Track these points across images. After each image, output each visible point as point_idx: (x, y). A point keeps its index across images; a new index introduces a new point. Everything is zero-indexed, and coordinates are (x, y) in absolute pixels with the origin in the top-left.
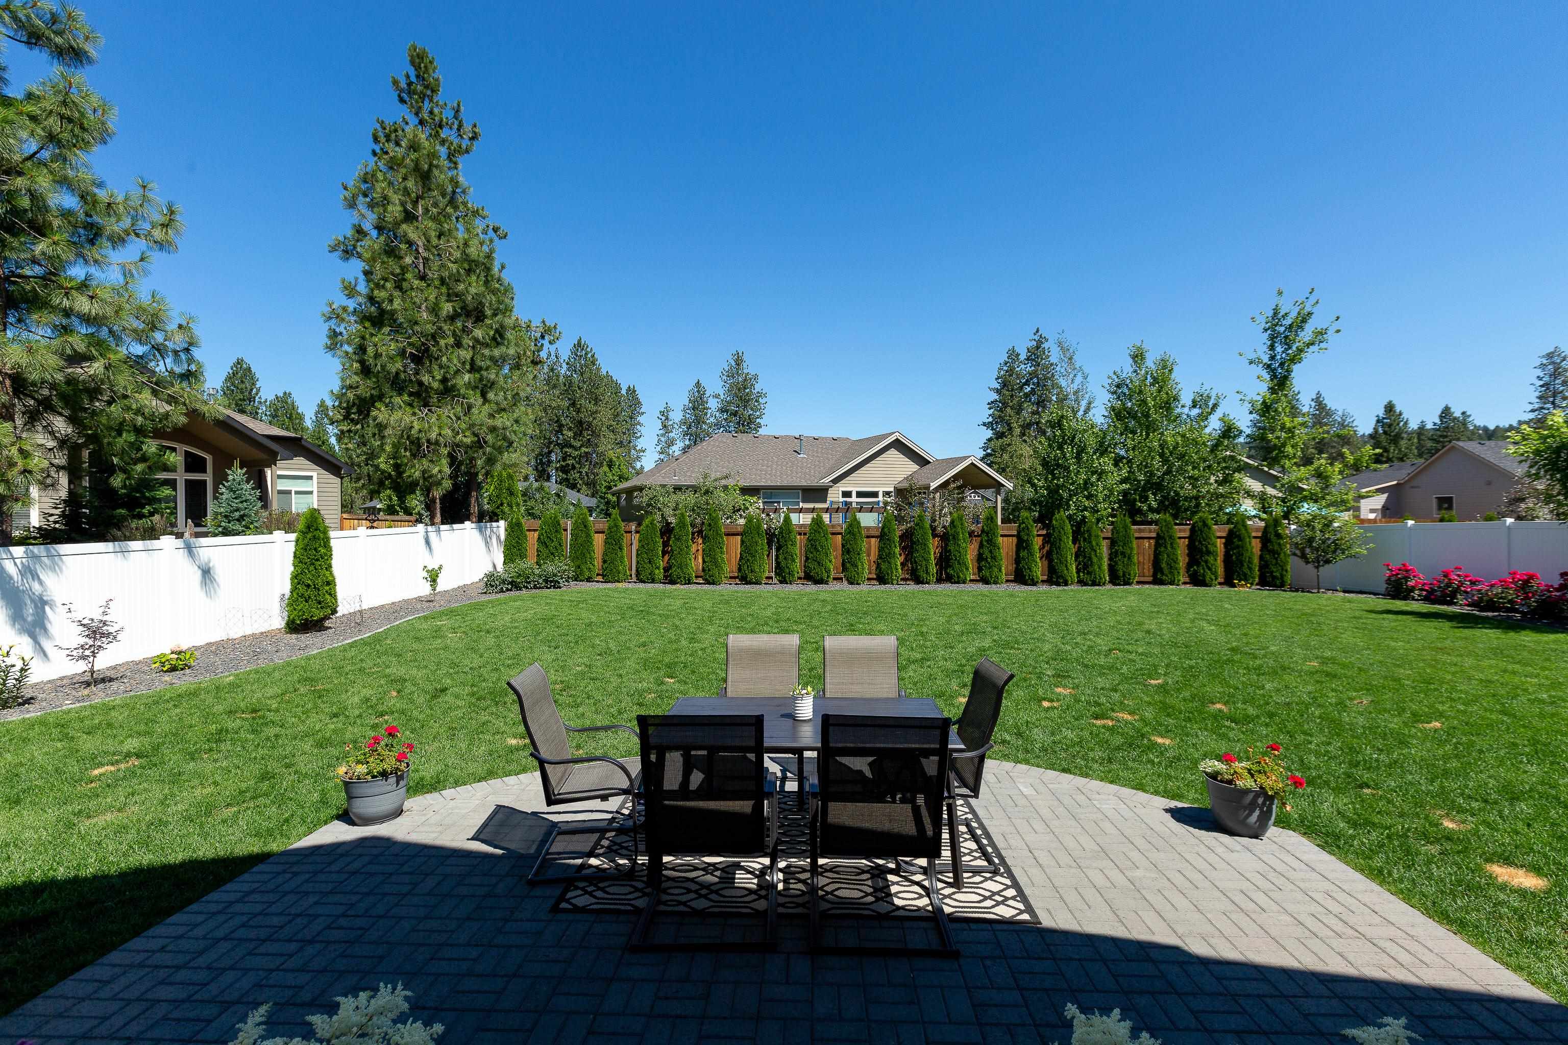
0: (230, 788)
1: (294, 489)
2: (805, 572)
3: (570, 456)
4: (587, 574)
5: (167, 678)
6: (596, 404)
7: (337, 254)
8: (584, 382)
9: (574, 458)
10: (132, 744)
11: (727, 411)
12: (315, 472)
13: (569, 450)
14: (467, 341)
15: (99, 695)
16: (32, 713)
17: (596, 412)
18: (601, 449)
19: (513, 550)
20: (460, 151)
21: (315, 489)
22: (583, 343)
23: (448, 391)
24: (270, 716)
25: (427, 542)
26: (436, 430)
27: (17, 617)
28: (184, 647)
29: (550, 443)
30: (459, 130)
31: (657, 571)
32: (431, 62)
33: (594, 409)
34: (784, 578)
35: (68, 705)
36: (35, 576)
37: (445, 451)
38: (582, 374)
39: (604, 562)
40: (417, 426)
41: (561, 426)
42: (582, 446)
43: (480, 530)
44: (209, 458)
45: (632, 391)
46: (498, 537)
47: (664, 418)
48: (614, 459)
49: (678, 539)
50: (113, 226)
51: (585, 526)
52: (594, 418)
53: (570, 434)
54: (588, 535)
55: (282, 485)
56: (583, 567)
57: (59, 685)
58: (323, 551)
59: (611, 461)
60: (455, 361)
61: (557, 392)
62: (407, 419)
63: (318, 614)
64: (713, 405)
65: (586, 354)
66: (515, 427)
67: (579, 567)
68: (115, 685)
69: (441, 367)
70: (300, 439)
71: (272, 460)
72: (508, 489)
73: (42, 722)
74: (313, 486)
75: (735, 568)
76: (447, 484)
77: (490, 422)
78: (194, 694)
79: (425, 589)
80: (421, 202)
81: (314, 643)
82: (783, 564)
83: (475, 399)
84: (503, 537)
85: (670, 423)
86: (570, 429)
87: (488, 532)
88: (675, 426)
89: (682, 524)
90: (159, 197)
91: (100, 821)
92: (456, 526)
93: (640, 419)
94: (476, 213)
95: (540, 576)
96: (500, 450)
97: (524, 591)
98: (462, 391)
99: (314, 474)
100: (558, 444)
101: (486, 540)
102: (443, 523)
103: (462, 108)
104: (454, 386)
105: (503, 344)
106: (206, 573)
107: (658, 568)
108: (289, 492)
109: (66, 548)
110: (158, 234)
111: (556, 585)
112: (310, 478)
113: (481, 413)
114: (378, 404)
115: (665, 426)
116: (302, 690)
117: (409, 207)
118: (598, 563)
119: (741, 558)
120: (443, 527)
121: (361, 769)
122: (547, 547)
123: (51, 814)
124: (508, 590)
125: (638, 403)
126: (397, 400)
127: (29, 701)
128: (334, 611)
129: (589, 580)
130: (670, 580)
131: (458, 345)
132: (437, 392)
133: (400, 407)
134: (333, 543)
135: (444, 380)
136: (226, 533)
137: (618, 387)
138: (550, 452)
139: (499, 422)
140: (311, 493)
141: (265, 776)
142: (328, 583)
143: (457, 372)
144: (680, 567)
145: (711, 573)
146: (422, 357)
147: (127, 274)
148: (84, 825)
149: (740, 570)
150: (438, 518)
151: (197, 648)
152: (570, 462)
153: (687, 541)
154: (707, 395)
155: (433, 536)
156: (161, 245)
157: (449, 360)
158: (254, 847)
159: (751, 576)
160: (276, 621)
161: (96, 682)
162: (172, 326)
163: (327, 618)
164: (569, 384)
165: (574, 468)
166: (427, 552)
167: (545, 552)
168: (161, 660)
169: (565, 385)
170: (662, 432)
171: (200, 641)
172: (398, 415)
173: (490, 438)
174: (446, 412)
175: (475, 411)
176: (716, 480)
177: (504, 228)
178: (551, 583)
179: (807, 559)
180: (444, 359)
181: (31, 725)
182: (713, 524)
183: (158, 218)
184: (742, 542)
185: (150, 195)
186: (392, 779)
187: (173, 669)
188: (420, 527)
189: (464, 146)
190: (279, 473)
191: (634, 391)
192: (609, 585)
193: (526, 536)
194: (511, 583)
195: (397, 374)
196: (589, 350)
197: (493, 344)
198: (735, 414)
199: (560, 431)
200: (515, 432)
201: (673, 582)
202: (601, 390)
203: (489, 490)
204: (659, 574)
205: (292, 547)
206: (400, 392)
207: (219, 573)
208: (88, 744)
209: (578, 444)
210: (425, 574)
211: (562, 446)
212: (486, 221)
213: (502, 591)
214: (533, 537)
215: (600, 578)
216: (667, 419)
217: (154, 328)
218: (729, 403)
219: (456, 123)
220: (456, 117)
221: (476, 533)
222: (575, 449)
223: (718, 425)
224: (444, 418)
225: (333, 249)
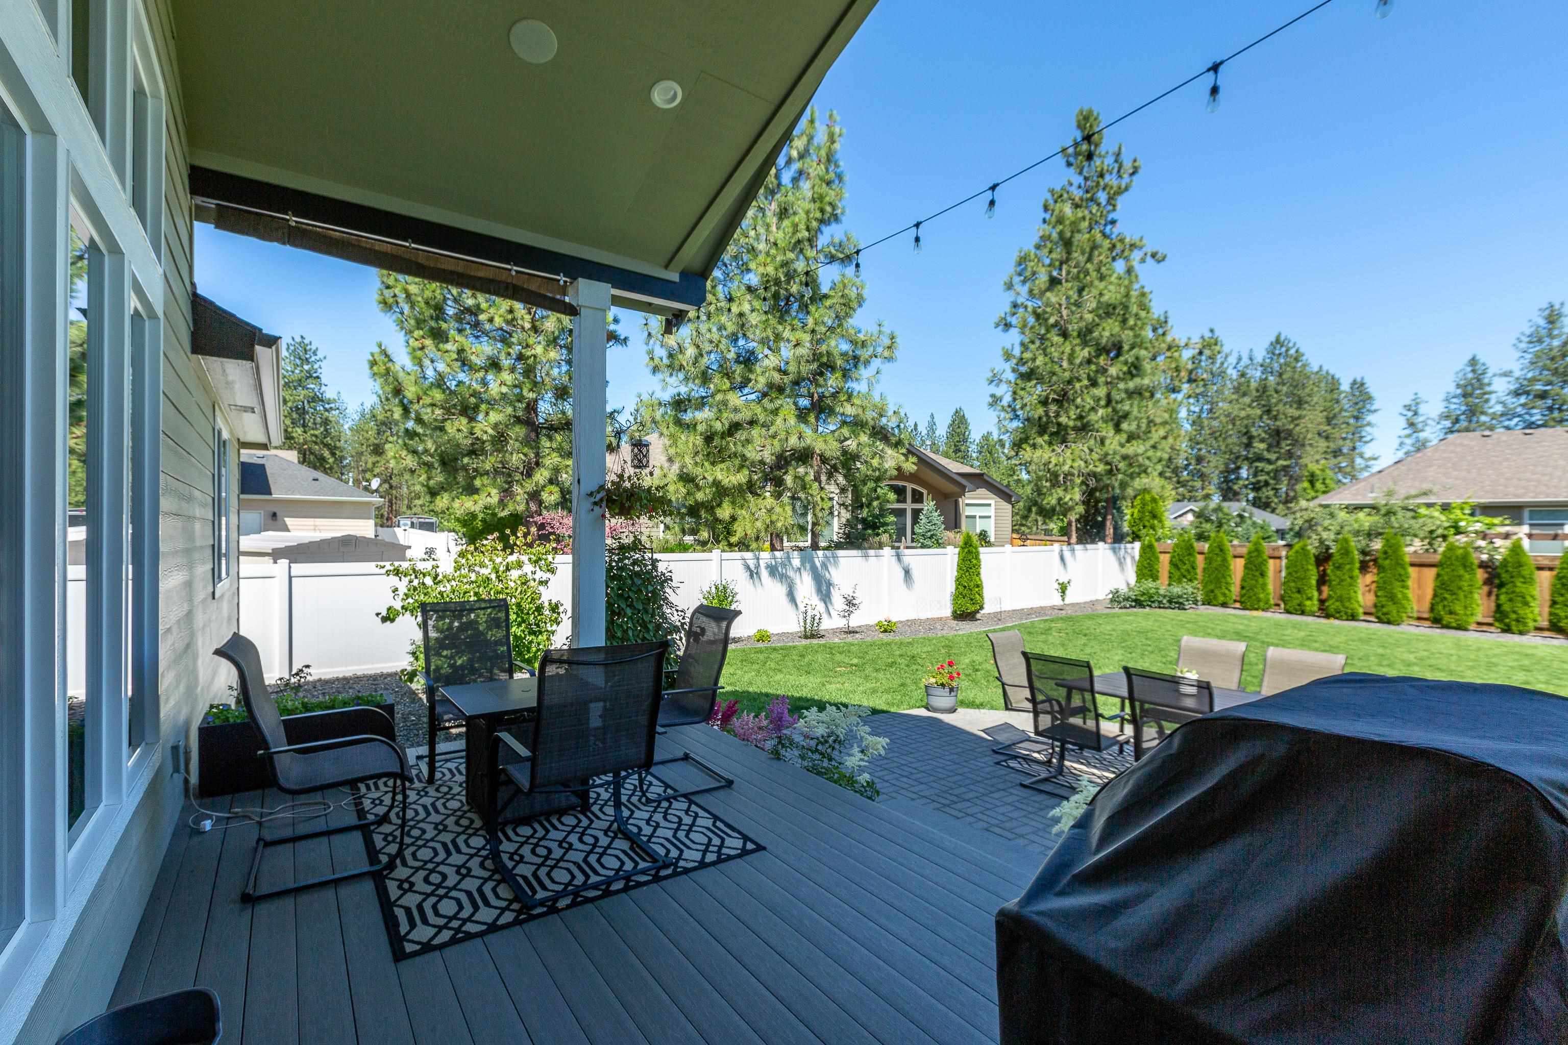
0: (886, 685)
1: (978, 515)
2: (1550, 621)
3: (1262, 471)
4: (1221, 599)
5: (881, 635)
6: (1299, 408)
7: (1000, 328)
8: (1284, 384)
9: (1268, 473)
10: (855, 661)
11: (1527, 393)
12: (993, 500)
13: (1260, 465)
14: (1101, 380)
15: (850, 638)
16: (822, 641)
17: (1299, 418)
18: (1303, 461)
19: (1147, 569)
20: (1120, 191)
21: (992, 513)
22: (1282, 339)
23: (1084, 428)
24: (919, 661)
25: (1062, 558)
26: (1069, 462)
27: (819, 590)
28: (894, 620)
29: (1237, 458)
30: (1119, 171)
31: (1308, 603)
32: (1096, 119)
33: (1297, 413)
34: (1508, 625)
35: (837, 640)
36: (827, 569)
37: (1078, 481)
38: (1280, 375)
39: (1243, 588)
40: (1054, 461)
41: (1251, 438)
42: (1278, 459)
43: (1114, 550)
44: (925, 492)
45: (1359, 386)
46: (1133, 558)
47: (1410, 414)
48: (1318, 472)
49: (1339, 568)
50: (864, 354)
51: (1221, 550)
52: (1297, 425)
53: (1263, 446)
54: (1225, 560)
55: (969, 511)
56: (1216, 591)
57: (834, 631)
58: (974, 562)
59: (1312, 475)
60: (1089, 400)
61: (1247, 400)
62: (1046, 456)
63: (972, 608)
64: (1500, 388)
65: (1287, 351)
66: (1150, 453)
67: (1212, 591)
68: (857, 636)
69: (1077, 407)
70: (982, 475)
71: (963, 490)
72: (1151, 512)
73: (824, 646)
74: (991, 512)
75: (1426, 606)
76: (1081, 509)
77: (1124, 451)
78: (889, 644)
79: (1056, 600)
80: (1065, 267)
81: (966, 628)
82: (1506, 607)
83: (1108, 431)
84: (1137, 557)
85: (1421, 419)
86: (1262, 441)
87: (1122, 552)
88: (1430, 422)
89: (1346, 552)
90: (886, 330)
91: (833, 686)
92: (1089, 546)
93: (1370, 418)
94: (1133, 246)
95: (1165, 596)
96: (1132, 476)
97: (1147, 609)
98: (1096, 426)
99: (992, 502)
100: (1247, 458)
101: (1119, 559)
102: (1078, 543)
103: (1123, 149)
104: (1088, 422)
105: (1137, 376)
106: (907, 572)
107: (1310, 599)
108: (974, 517)
109: (841, 553)
110: (886, 354)
111: (1181, 607)
112: (989, 505)
113: (1114, 442)
114: (1024, 446)
115: (1412, 424)
116: (943, 651)
117: (1055, 273)
118: (1235, 589)
119: (1435, 595)
120: (1078, 547)
121: (933, 680)
122: (1179, 569)
123: (819, 680)
124: (1131, 607)
125: (1369, 398)
126: (1039, 440)
127: (822, 637)
128: (982, 608)
129: (1224, 605)
130: (1325, 612)
131: (1094, 383)
132: (1074, 429)
133: (1041, 446)
134: (982, 557)
135: (1080, 417)
136: (923, 546)
137: (1333, 385)
138: (1239, 468)
139: (1130, 449)
140: (989, 517)
141: (902, 685)
142: (978, 586)
143: (1093, 409)
144: (1340, 599)
145: (1385, 610)
146: (1063, 399)
147: (870, 384)
148: (828, 686)
149: (1432, 609)
150: (1074, 539)
151: (901, 622)
152: (1262, 478)
153: (1351, 570)
154: (1489, 375)
155: (1067, 554)
156: (889, 359)
157: (1083, 400)
158: (884, 707)
159: (1447, 619)
160: (947, 612)
161: (850, 632)
162: (890, 413)
163: (977, 612)
164: (1263, 389)
165: (1267, 484)
166: (1061, 568)
167: (1177, 574)
168: (879, 625)
169: (1257, 391)
170: (1408, 431)
171: (903, 619)
172: (1038, 453)
173: (1122, 465)
174: (1080, 447)
175: (1107, 442)
176: (1407, 498)
177: (1162, 251)
178: (1176, 603)
179: (1554, 603)
180: (1079, 400)
181: (820, 646)
182: (1392, 551)
183: (887, 342)
184: (1438, 575)
185: (883, 329)
186: (947, 690)
187: (885, 631)
188: (1056, 546)
189: (1123, 186)
190: (967, 501)
191: (1362, 384)
192: (1247, 612)
193: (1157, 558)
194: (1135, 601)
195: (1040, 418)
196: (1291, 345)
197: (1128, 377)
198: (1543, 396)
199: (1248, 445)
200: (1148, 458)
201: (1328, 616)
202: (1307, 390)
203: (1129, 512)
204: (1313, 605)
205: (956, 559)
206: (1041, 433)
207: (915, 573)
208: (838, 657)
209: (1273, 457)
210: (1057, 586)
211: (1251, 461)
212: (1144, 249)
213: (1125, 608)
214: (1165, 559)
215: (1238, 605)
216: (1416, 414)
217: (881, 416)
218: (1533, 380)
219: (1116, 166)
220: (1116, 161)
221: (1110, 554)
222: (1269, 462)
223: (1508, 414)
224: (1077, 452)
225: (997, 325)
